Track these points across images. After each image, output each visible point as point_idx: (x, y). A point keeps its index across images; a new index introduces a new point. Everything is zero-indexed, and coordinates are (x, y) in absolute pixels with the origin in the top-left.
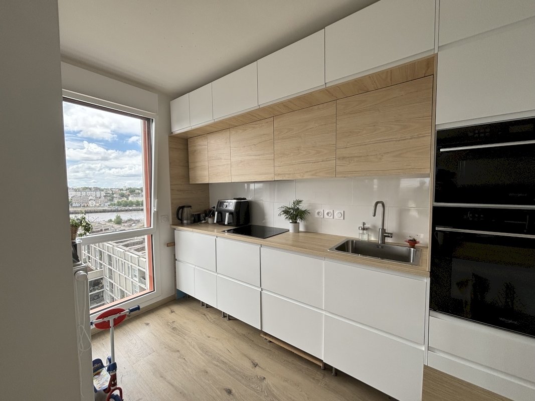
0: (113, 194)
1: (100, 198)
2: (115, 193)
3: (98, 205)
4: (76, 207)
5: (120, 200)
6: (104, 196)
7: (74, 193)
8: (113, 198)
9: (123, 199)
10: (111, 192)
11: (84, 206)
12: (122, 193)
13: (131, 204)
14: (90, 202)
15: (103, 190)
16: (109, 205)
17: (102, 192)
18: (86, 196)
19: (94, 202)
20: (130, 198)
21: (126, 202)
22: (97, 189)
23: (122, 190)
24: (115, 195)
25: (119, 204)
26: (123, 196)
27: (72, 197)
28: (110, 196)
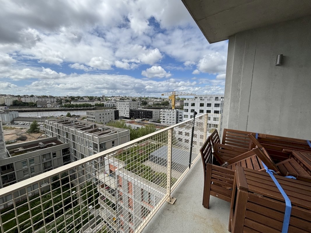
0: (61, 100)
1: (54, 102)
2: (62, 99)
3: (52, 106)
4: (40, 107)
5: (66, 104)
6: (56, 101)
7: (38, 99)
8: (62, 102)
9: (68, 103)
10: (60, 99)
11: (44, 107)
12: (67, 99)
13: (73, 106)
14: (48, 105)
15: (55, 98)
16: (59, 107)
17: (55, 99)
18: (45, 101)
19: (50, 105)
20: (72, 103)
21: (69, 105)
22: (51, 97)
23: (66, 98)
24: (62, 101)
25: (66, 106)
26: (67, 101)
27: (36, 102)
28: (59, 101)
